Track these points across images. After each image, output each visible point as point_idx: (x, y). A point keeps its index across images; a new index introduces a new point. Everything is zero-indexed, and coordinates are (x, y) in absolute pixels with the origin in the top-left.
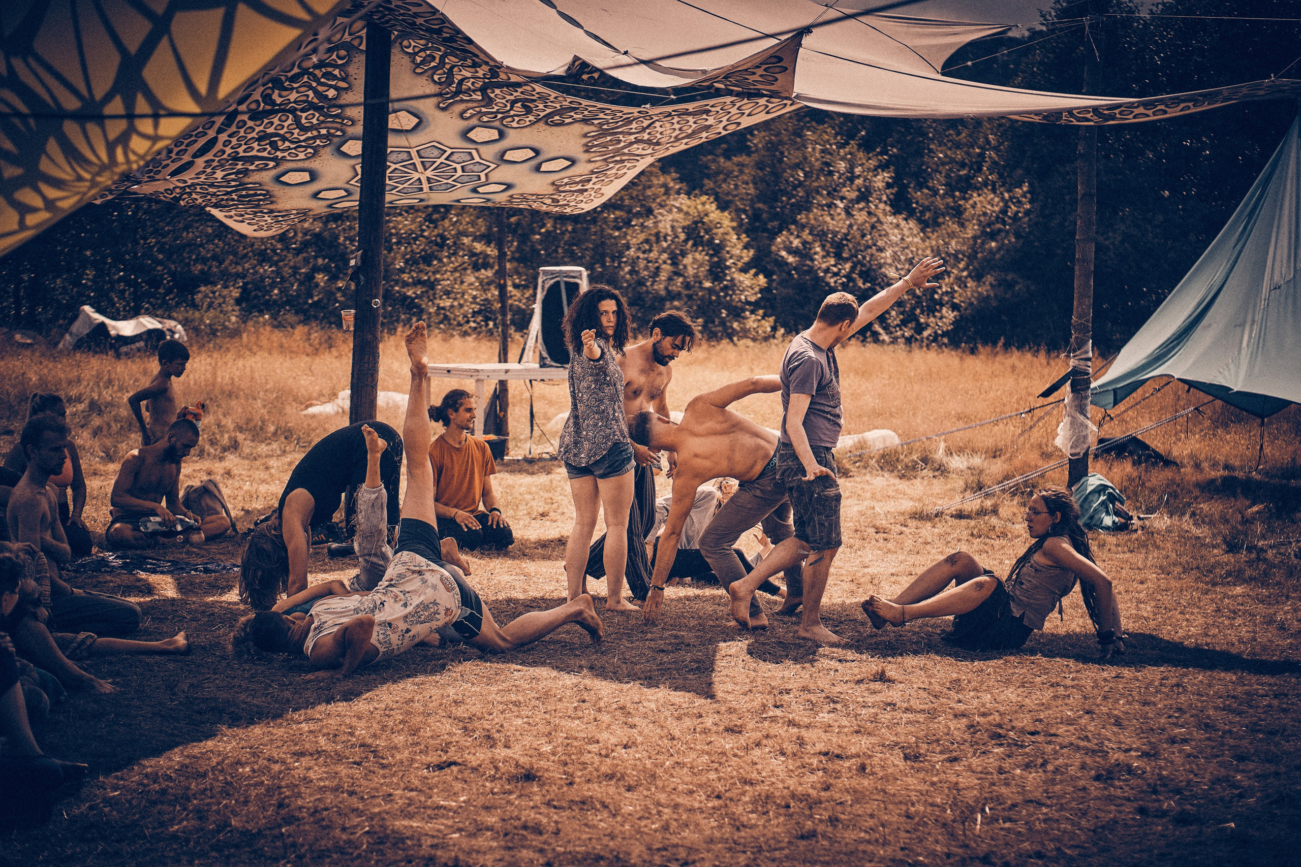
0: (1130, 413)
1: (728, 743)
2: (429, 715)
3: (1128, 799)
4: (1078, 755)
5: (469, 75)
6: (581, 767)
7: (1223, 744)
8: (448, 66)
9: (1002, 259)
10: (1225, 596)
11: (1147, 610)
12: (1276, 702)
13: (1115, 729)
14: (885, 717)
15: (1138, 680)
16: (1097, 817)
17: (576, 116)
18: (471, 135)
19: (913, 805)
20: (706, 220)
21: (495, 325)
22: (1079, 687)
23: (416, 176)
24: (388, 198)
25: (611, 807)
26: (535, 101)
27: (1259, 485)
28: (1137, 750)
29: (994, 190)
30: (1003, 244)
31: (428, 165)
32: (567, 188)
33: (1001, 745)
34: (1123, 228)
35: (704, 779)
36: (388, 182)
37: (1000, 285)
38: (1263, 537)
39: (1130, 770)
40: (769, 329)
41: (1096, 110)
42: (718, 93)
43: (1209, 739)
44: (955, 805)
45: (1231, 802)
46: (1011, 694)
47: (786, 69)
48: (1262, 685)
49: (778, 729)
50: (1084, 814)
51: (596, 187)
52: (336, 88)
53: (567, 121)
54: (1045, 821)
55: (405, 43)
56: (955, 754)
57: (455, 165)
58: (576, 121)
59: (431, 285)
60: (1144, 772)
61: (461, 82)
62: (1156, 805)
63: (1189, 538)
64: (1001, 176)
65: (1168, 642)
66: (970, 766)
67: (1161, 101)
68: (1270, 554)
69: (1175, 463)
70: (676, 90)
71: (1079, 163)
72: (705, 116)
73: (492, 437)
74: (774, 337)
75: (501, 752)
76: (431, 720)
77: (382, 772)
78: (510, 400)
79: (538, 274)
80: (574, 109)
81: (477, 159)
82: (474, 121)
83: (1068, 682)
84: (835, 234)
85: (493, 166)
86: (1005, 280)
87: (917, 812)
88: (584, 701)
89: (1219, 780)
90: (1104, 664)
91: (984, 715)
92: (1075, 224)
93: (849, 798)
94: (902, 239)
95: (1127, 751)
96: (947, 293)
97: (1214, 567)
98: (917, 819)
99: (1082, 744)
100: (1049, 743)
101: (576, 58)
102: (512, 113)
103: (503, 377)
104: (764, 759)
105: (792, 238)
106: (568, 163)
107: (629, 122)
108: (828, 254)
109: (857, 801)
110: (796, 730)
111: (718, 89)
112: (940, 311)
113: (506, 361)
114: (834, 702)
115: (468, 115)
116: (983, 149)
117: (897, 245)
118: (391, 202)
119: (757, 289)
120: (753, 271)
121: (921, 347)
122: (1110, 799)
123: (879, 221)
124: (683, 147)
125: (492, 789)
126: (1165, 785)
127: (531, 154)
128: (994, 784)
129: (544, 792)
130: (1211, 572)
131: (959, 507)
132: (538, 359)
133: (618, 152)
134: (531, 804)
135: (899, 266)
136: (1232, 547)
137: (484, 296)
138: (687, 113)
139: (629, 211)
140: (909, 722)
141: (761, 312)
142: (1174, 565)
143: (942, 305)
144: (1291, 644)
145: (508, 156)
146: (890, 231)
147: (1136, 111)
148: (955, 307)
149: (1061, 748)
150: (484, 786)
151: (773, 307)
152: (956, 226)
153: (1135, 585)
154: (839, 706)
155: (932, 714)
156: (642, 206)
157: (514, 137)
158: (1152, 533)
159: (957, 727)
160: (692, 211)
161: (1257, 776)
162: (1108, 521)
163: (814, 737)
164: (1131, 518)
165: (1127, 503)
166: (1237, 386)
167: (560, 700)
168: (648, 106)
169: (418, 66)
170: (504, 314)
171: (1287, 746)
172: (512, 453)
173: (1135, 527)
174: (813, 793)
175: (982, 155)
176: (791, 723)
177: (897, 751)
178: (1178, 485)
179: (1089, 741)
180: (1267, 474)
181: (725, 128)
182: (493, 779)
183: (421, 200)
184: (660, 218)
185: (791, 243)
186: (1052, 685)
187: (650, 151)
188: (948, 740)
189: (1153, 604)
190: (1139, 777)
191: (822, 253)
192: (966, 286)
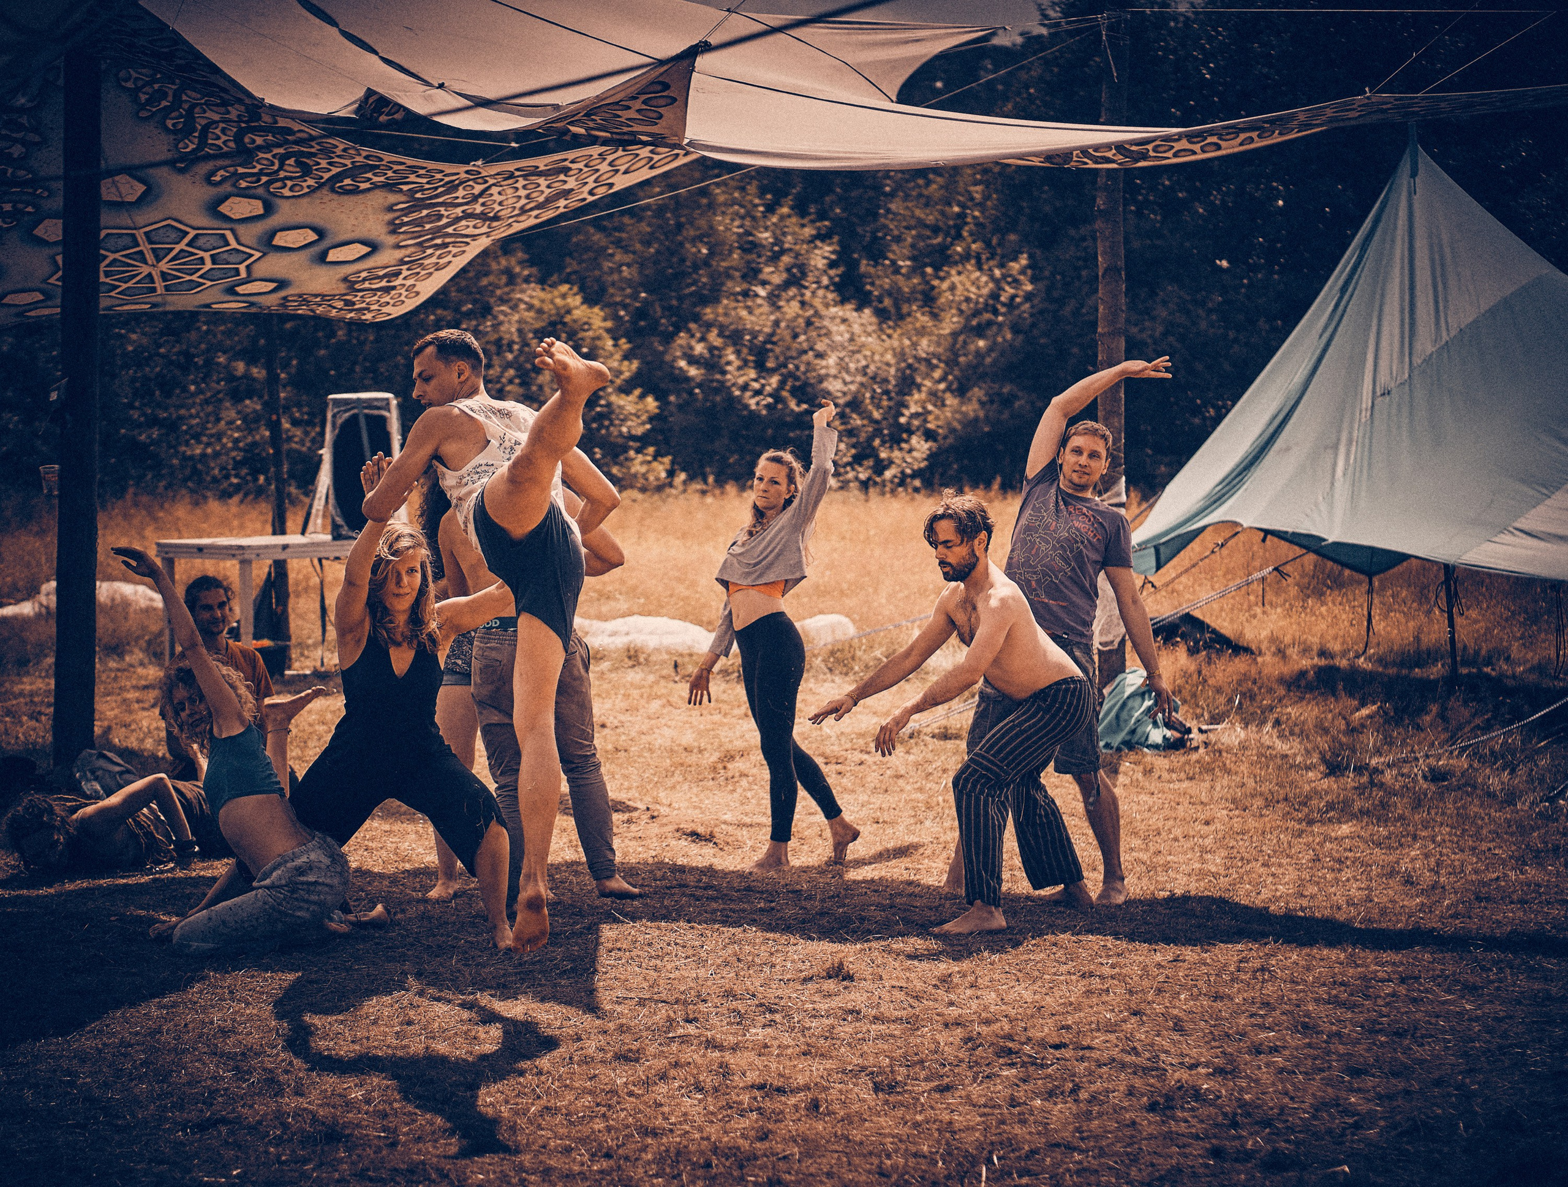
0: (1183, 579)
1: (620, 1077)
2: (184, 1051)
3: (1197, 1137)
4: (1122, 1076)
5: (216, 117)
6: (407, 1119)
7: (1329, 1053)
8: (186, 106)
9: (995, 362)
10: (1327, 838)
11: (1215, 862)
12: (1402, 990)
13: (1176, 1037)
14: (845, 1030)
15: (1205, 964)
16: (1153, 1165)
17: (376, 179)
18: (224, 208)
19: (889, 1156)
20: (568, 319)
21: (267, 479)
22: (1122, 978)
23: (145, 270)
24: (104, 303)
25: (453, 1176)
26: (314, 155)
27: (1369, 677)
28: (1207, 1065)
29: (979, 267)
30: (995, 343)
31: (162, 254)
32: (367, 285)
33: (1012, 1065)
34: (1164, 314)
35: (586, 1131)
36: (102, 279)
37: (992, 402)
38: (1378, 752)
39: (1197, 1094)
40: (663, 475)
41: (1120, 147)
42: (577, 142)
43: (1309, 1045)
44: (950, 1154)
45: (1343, 1135)
46: (1026, 993)
47: (674, 100)
48: (1382, 965)
49: (692, 1054)
50: (1134, 1160)
51: (409, 283)
52: (23, 142)
53: (363, 186)
54: (1078, 1172)
55: (122, 74)
56: (946, 1080)
57: (201, 254)
58: (376, 187)
59: (172, 426)
60: (1219, 1097)
61: (205, 129)
62: (1236, 1143)
63: (1272, 758)
64: (988, 244)
65: (1246, 907)
66: (968, 1097)
67: (1211, 132)
68: (1388, 776)
69: (1247, 650)
70: (520, 135)
71: (1099, 224)
72: (562, 177)
73: (266, 643)
74: (671, 485)
75: (290, 1102)
76: (187, 1058)
77: (117, 1137)
78: (291, 589)
79: (326, 404)
80: (372, 168)
81: (234, 244)
82: (227, 188)
83: (1107, 971)
84: (754, 335)
85: (257, 255)
86: (999, 394)
87: (895, 1167)
88: (410, 1023)
89: (1325, 1104)
90: (1156, 943)
91: (987, 1022)
92: (1097, 310)
93: (796, 1150)
94: (852, 340)
95: (1193, 1067)
96: (916, 415)
97: (1309, 798)
98: (895, 1177)
99: (1128, 1059)
100: (1082, 1059)
101: (370, 92)
102: (282, 174)
103: (281, 556)
104: (673, 1097)
105: (693, 342)
106: (367, 249)
107: (452, 187)
108: (745, 363)
109: (807, 1154)
110: (717, 1054)
111: (576, 136)
112: (907, 441)
113: (283, 532)
114: (772, 1011)
115: (218, 178)
116: (963, 206)
117: (844, 348)
118: (109, 308)
119: (644, 418)
120: (637, 392)
121: (883, 494)
122: (1170, 1137)
123: (817, 314)
124: (532, 222)
125: (279, 1156)
126: (1248, 1115)
127: (312, 236)
128: (1003, 1122)
129: (354, 1157)
130: (1305, 804)
131: (944, 722)
132: (329, 528)
133: (437, 232)
134: (336, 1175)
135: (848, 379)
136: (1334, 769)
137: (249, 439)
138: (536, 172)
139: (457, 310)
140: (880, 1037)
141: (651, 450)
142: (1253, 796)
143: (911, 433)
144: (1423, 904)
145: (280, 240)
146: (834, 329)
147: (1178, 146)
148: (929, 435)
149: (1099, 1066)
150: (267, 1152)
151: (667, 441)
152: (926, 318)
153: (1198, 827)
154: (778, 1017)
155: (913, 1023)
156: (475, 302)
157: (286, 212)
158: (1220, 752)
159: (949, 1041)
160: (547, 307)
161: (1380, 1097)
162: (1157, 735)
163: (743, 1063)
164: (1189, 731)
165: (1183, 709)
166: (1333, 534)
167: (375, 1022)
168: (479, 163)
169: (142, 107)
170: (278, 465)
171: (1418, 1052)
172: (296, 665)
173: (1194, 744)
174: (744, 1144)
175: (961, 216)
176: (711, 1044)
177: (864, 1079)
178: (1254, 682)
179: (1137, 1054)
180: (1381, 660)
181: (591, 193)
182: (279, 1141)
183: (154, 305)
184: (501, 317)
185: (692, 348)
186: (1083, 976)
187: (485, 229)
188: (937, 1061)
189: (1224, 853)
190: (1212, 1103)
191: (737, 363)
192: (944, 405)
